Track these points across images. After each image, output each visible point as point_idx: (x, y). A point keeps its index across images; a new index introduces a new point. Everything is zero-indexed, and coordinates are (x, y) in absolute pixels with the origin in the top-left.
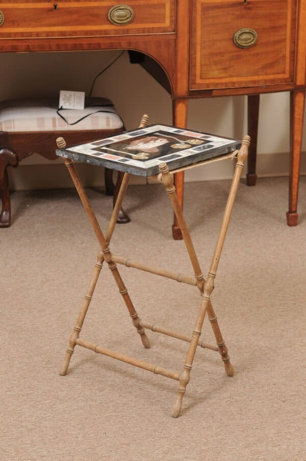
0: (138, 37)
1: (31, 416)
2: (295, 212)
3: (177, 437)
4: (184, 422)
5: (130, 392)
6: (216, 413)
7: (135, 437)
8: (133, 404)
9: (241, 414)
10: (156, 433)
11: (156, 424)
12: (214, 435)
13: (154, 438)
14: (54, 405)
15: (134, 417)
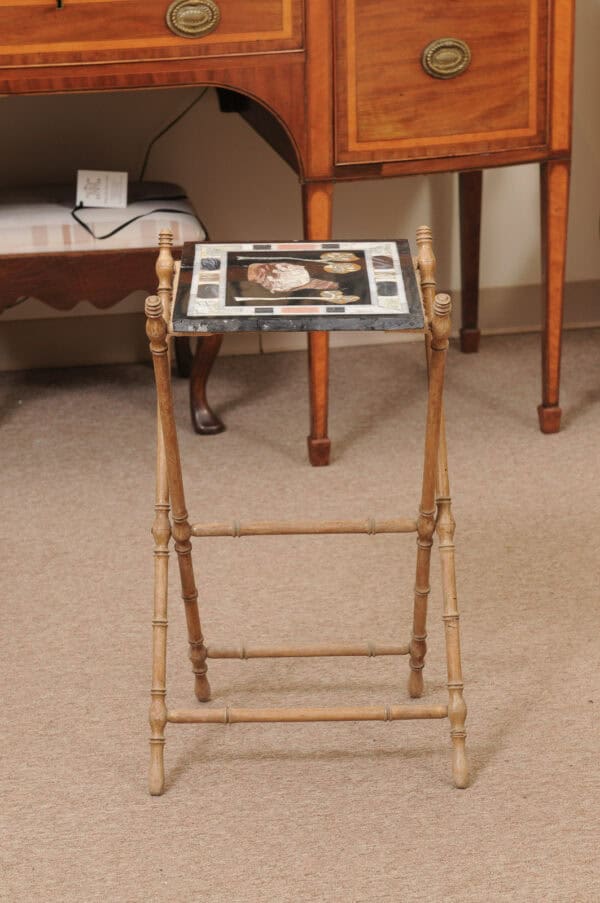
1: (11, 837)
3: (306, 875)
4: (322, 843)
5: (215, 783)
6: (387, 823)
7: (222, 876)
8: (219, 808)
9: (437, 823)
10: (265, 868)
11: (265, 848)
12: (383, 870)
13: (259, 878)
14: (59, 812)
15: (220, 835)
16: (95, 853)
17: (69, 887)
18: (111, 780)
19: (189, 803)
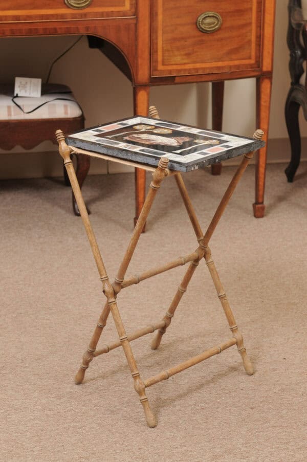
0: (97, 22)
2: (262, 203)
3: (139, 449)
5: (90, 400)
6: (181, 422)
7: (95, 449)
8: (92, 413)
9: (207, 422)
10: (118, 445)
11: (118, 435)
12: (179, 447)
13: (114, 451)
14: (8, 415)
15: (93, 428)
16: (28, 436)
17: (14, 454)
18: (35, 398)
19: (76, 410)
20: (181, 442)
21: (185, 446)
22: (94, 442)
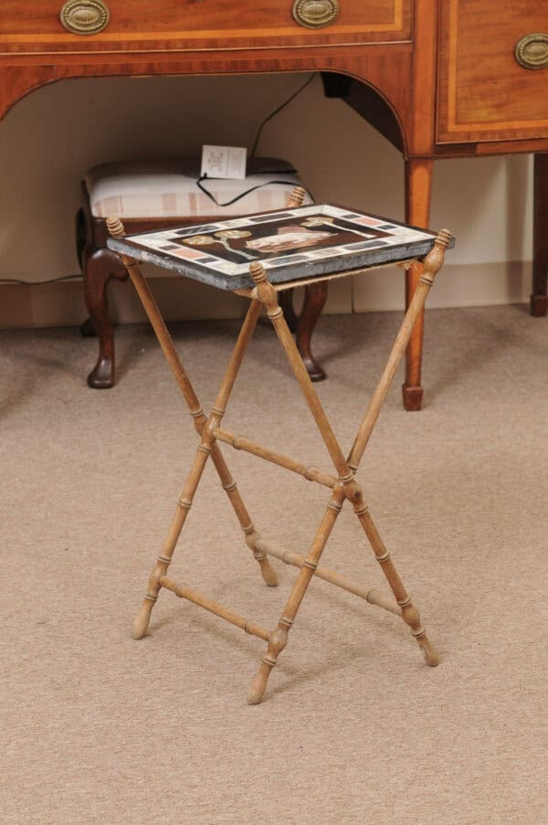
0: (347, 50)
1: (168, 717)
3: (428, 755)
4: (440, 729)
5: (342, 677)
6: (495, 714)
7: (354, 754)
8: (347, 697)
9: (540, 715)
10: (392, 748)
11: (391, 731)
12: (495, 752)
13: (388, 756)
14: (208, 697)
15: (350, 720)
16: (242, 732)
17: (222, 758)
18: (250, 671)
19: (321, 692)
20: (497, 744)
21: (506, 752)
22: (354, 742)
